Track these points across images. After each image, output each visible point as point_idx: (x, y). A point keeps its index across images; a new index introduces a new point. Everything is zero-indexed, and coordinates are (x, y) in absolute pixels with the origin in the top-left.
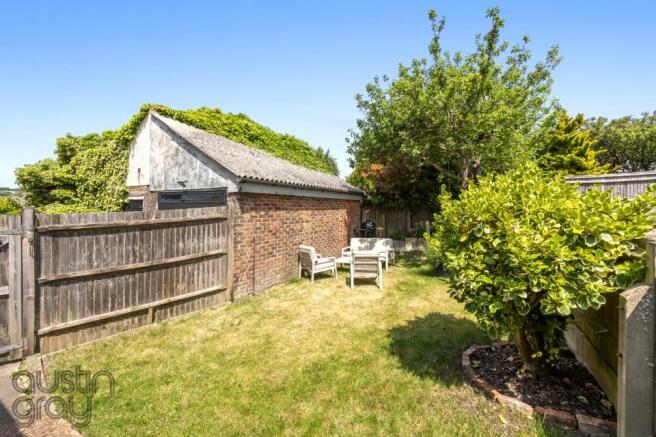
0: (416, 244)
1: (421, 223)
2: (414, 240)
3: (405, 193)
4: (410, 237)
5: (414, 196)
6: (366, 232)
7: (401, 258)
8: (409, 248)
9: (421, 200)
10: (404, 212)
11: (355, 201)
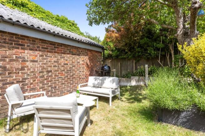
0: (138, 81)
1: (142, 67)
2: (137, 78)
3: (131, 49)
4: (134, 76)
5: (137, 50)
6: (104, 73)
7: (127, 91)
8: (134, 83)
9: (142, 52)
10: (131, 61)
11: (97, 52)
